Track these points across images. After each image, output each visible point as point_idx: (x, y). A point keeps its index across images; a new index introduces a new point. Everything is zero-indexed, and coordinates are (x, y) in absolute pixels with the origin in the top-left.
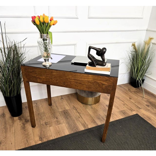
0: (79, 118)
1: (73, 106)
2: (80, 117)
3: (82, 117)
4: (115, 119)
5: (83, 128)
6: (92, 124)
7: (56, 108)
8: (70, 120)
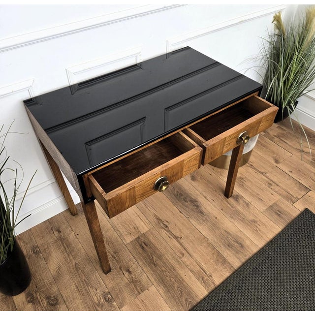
0: (183, 255)
1: (155, 215)
2: (184, 252)
3: (190, 252)
4: (266, 238)
5: (203, 288)
6: (220, 268)
7: (116, 235)
8: (163, 269)
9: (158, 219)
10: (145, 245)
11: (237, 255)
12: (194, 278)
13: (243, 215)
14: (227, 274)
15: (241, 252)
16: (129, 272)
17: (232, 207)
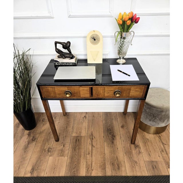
0: (89, 154)
1: (92, 132)
2: (90, 153)
3: (93, 155)
5: (85, 172)
6: (100, 170)
7: (71, 131)
8: (77, 154)
9: (92, 134)
10: (78, 140)
11: (113, 171)
12: (85, 166)
13: (133, 155)
14: (100, 174)
15: (116, 170)
16: (64, 146)
17: (130, 149)
